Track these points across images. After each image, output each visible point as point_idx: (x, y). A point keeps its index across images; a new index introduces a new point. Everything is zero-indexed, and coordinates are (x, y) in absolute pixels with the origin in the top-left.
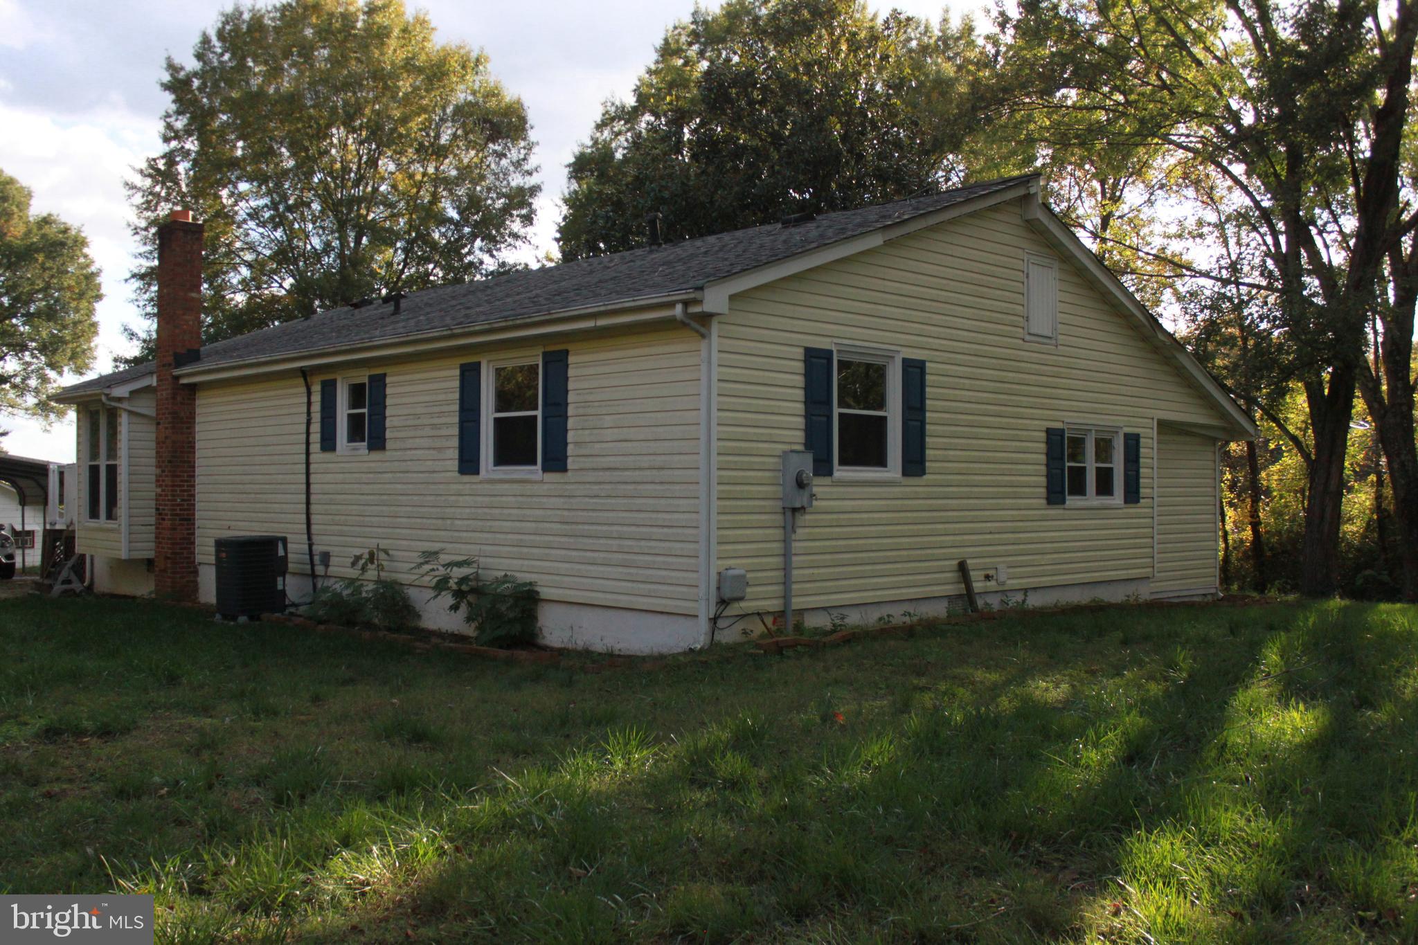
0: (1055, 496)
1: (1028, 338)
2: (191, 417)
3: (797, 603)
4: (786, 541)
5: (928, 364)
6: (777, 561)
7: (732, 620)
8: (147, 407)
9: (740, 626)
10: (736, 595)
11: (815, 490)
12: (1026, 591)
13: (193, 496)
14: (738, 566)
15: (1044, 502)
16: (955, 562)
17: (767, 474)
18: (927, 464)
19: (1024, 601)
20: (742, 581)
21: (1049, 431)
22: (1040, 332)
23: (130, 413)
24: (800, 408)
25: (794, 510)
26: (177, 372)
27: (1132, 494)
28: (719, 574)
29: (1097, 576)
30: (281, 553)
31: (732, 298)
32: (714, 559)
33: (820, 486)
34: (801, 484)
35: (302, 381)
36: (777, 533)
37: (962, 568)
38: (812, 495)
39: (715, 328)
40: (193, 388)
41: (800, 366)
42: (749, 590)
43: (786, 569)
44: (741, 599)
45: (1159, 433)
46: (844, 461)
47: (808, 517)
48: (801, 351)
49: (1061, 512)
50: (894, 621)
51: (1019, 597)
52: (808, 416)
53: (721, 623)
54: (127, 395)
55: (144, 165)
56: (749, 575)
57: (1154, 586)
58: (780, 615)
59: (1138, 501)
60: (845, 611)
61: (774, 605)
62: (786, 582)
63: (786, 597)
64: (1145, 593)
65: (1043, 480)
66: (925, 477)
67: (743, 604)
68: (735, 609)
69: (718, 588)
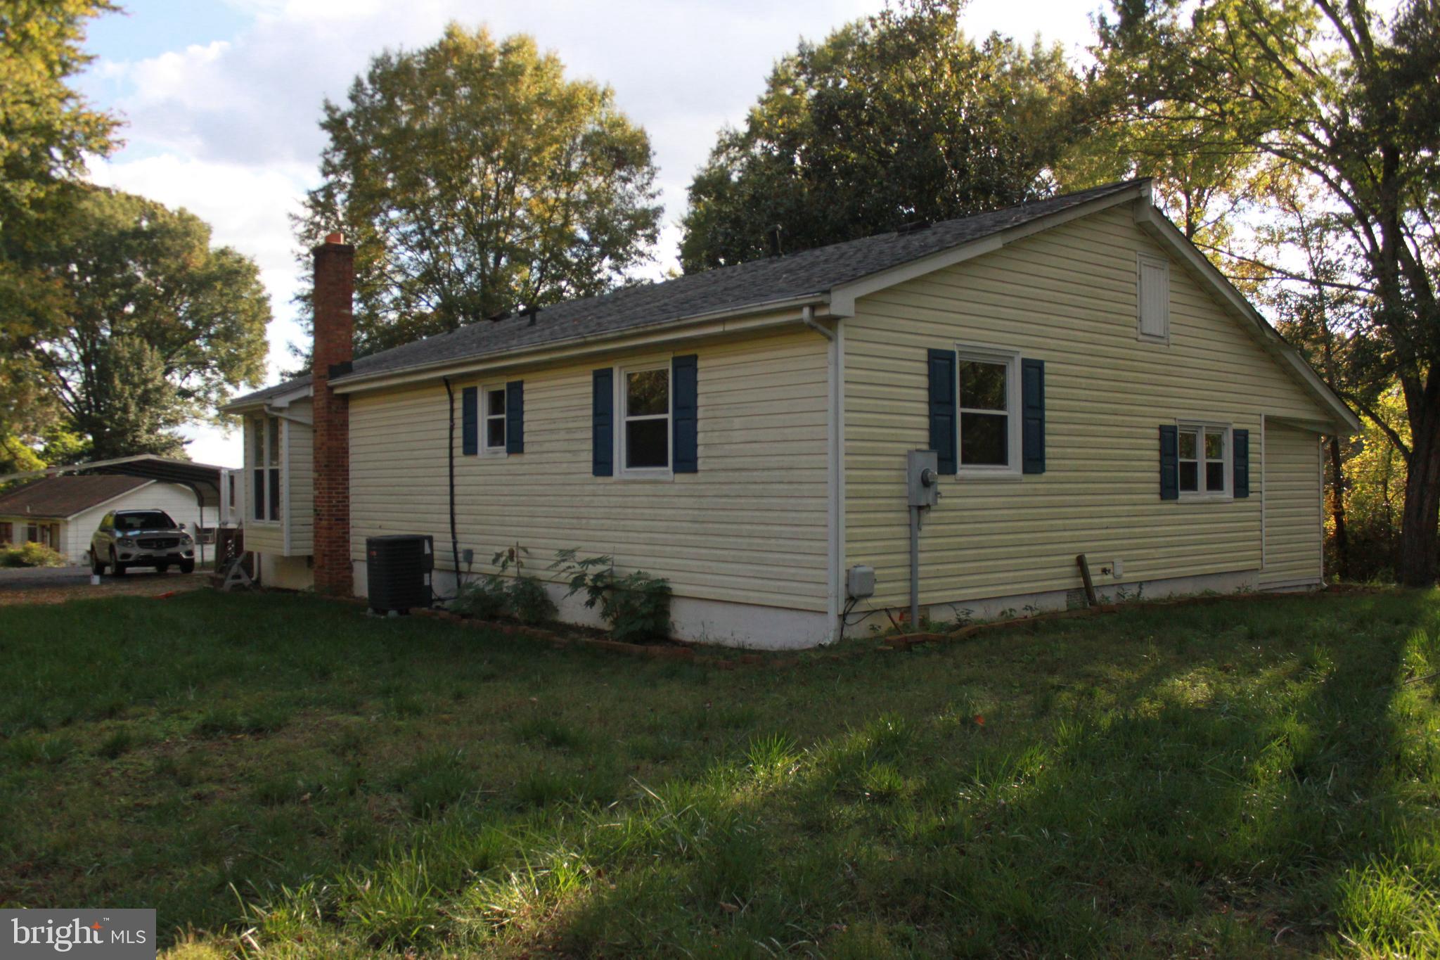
0: (1168, 491)
1: (1141, 337)
2: (345, 425)
3: (923, 598)
4: (912, 539)
5: (1046, 364)
6: (904, 558)
7: (862, 616)
8: (305, 416)
9: (867, 622)
10: (863, 592)
11: (940, 488)
12: (1141, 584)
13: (347, 497)
14: (865, 564)
15: (1157, 497)
16: (1074, 557)
17: (893, 473)
18: (1047, 462)
19: (1139, 594)
20: (871, 578)
21: (1162, 428)
22: (1153, 332)
23: (291, 422)
24: (924, 408)
25: (920, 508)
26: (331, 383)
27: (1242, 489)
28: (848, 571)
29: (1209, 568)
30: (427, 551)
31: (859, 301)
32: (842, 558)
33: (945, 485)
34: (926, 483)
35: (445, 389)
36: (904, 531)
37: (1081, 562)
38: (937, 494)
39: (842, 332)
40: (346, 398)
41: (924, 368)
42: (876, 586)
43: (913, 566)
44: (869, 595)
45: (1266, 429)
46: (966, 460)
47: (932, 515)
48: (925, 352)
49: (1173, 506)
50: (1016, 615)
51: (1135, 590)
52: (932, 416)
53: (850, 620)
54: (286, 405)
55: (306, 198)
56: (877, 572)
57: (1261, 577)
58: (906, 611)
59: (1247, 495)
60: (971, 607)
61: (901, 601)
62: (913, 578)
63: (913, 592)
64: (1254, 584)
65: (1157, 476)
66: (1045, 474)
67: (870, 600)
68: (864, 605)
69: (847, 585)
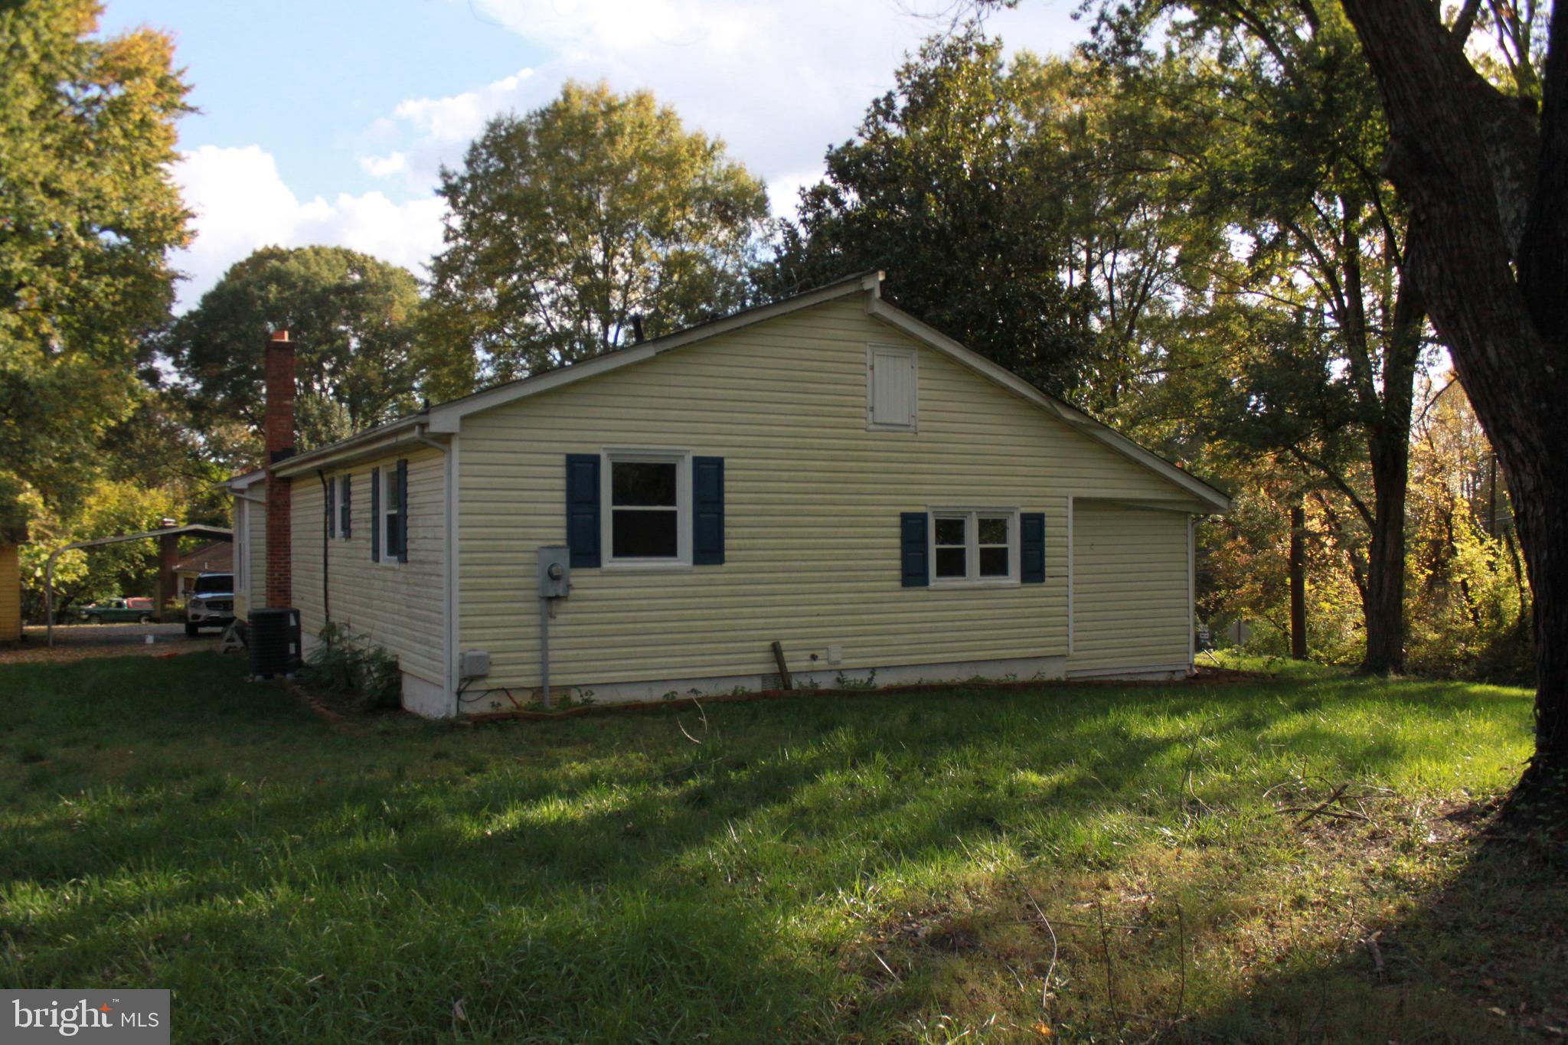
0: (913, 575)
1: (872, 427)
2: (287, 504)
3: (556, 680)
4: (544, 626)
5: (726, 461)
6: (535, 643)
7: (479, 695)
8: (261, 496)
9: (491, 698)
10: (479, 673)
11: (572, 580)
12: (873, 670)
13: (289, 571)
14: (481, 648)
15: (898, 584)
16: (769, 643)
17: (522, 567)
18: (726, 553)
19: (871, 680)
20: (485, 661)
21: (905, 517)
22: (889, 421)
23: (251, 502)
24: (562, 508)
25: (550, 599)
26: (274, 467)
27: (1034, 571)
28: (462, 654)
30: (293, 623)
31: (464, 418)
32: (455, 643)
33: (582, 579)
34: (554, 578)
35: (319, 479)
36: (534, 619)
37: (776, 650)
38: (569, 586)
39: (456, 446)
40: (288, 481)
41: (562, 471)
42: (493, 669)
43: (544, 649)
44: (484, 677)
45: (1075, 509)
46: (619, 551)
47: (571, 605)
48: (563, 458)
49: (925, 593)
50: (678, 697)
51: (864, 677)
52: (571, 514)
53: (465, 697)
54: (245, 487)
56: (493, 656)
57: (1071, 666)
58: (538, 691)
59: (1042, 580)
61: (533, 681)
62: (544, 662)
63: (544, 673)
64: (1053, 671)
65: (898, 563)
66: (725, 565)
67: (489, 681)
68: (482, 685)
69: (461, 667)
